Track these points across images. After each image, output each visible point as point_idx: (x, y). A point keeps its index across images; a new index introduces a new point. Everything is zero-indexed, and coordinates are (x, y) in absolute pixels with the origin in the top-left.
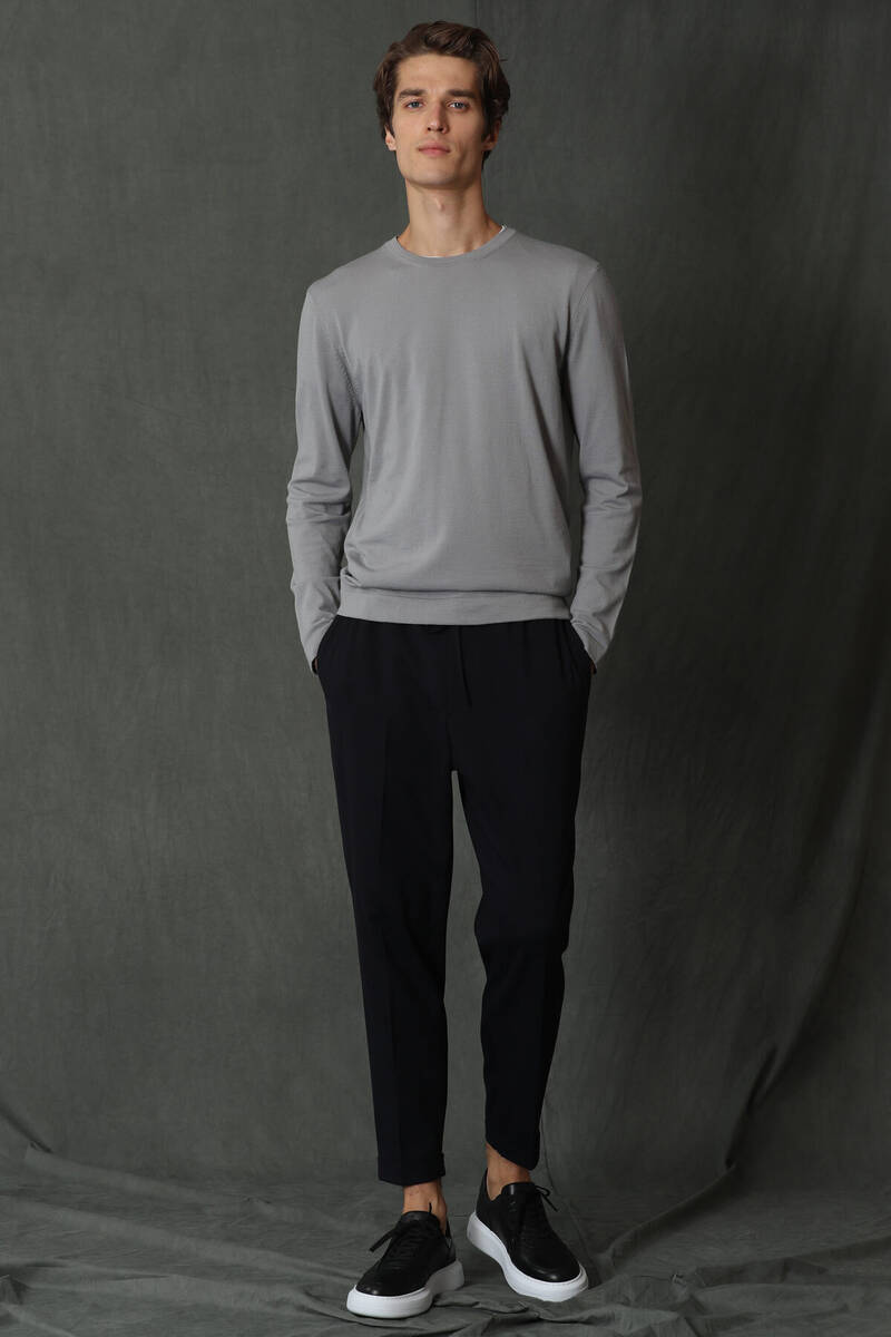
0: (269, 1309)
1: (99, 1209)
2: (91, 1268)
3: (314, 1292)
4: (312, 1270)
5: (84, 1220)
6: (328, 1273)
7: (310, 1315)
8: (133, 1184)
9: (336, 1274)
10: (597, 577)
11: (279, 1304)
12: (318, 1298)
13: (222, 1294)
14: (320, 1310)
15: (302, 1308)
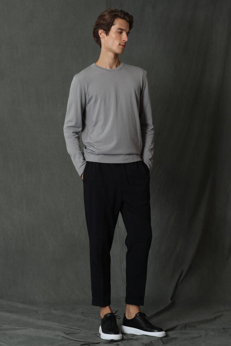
0: (55, 337)
1: (11, 312)
2: (9, 327)
3: (66, 333)
4: (65, 327)
5: (8, 315)
6: (69, 328)
7: (66, 339)
8: (20, 306)
9: (72, 328)
10: (149, 150)
11: (57, 336)
12: (67, 334)
13: (43, 333)
14: (68, 337)
15: (63, 337)
